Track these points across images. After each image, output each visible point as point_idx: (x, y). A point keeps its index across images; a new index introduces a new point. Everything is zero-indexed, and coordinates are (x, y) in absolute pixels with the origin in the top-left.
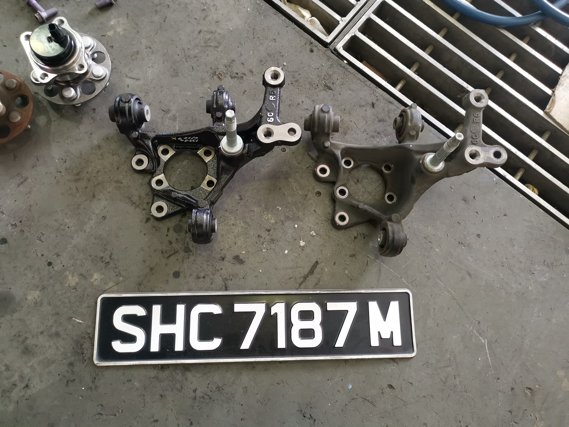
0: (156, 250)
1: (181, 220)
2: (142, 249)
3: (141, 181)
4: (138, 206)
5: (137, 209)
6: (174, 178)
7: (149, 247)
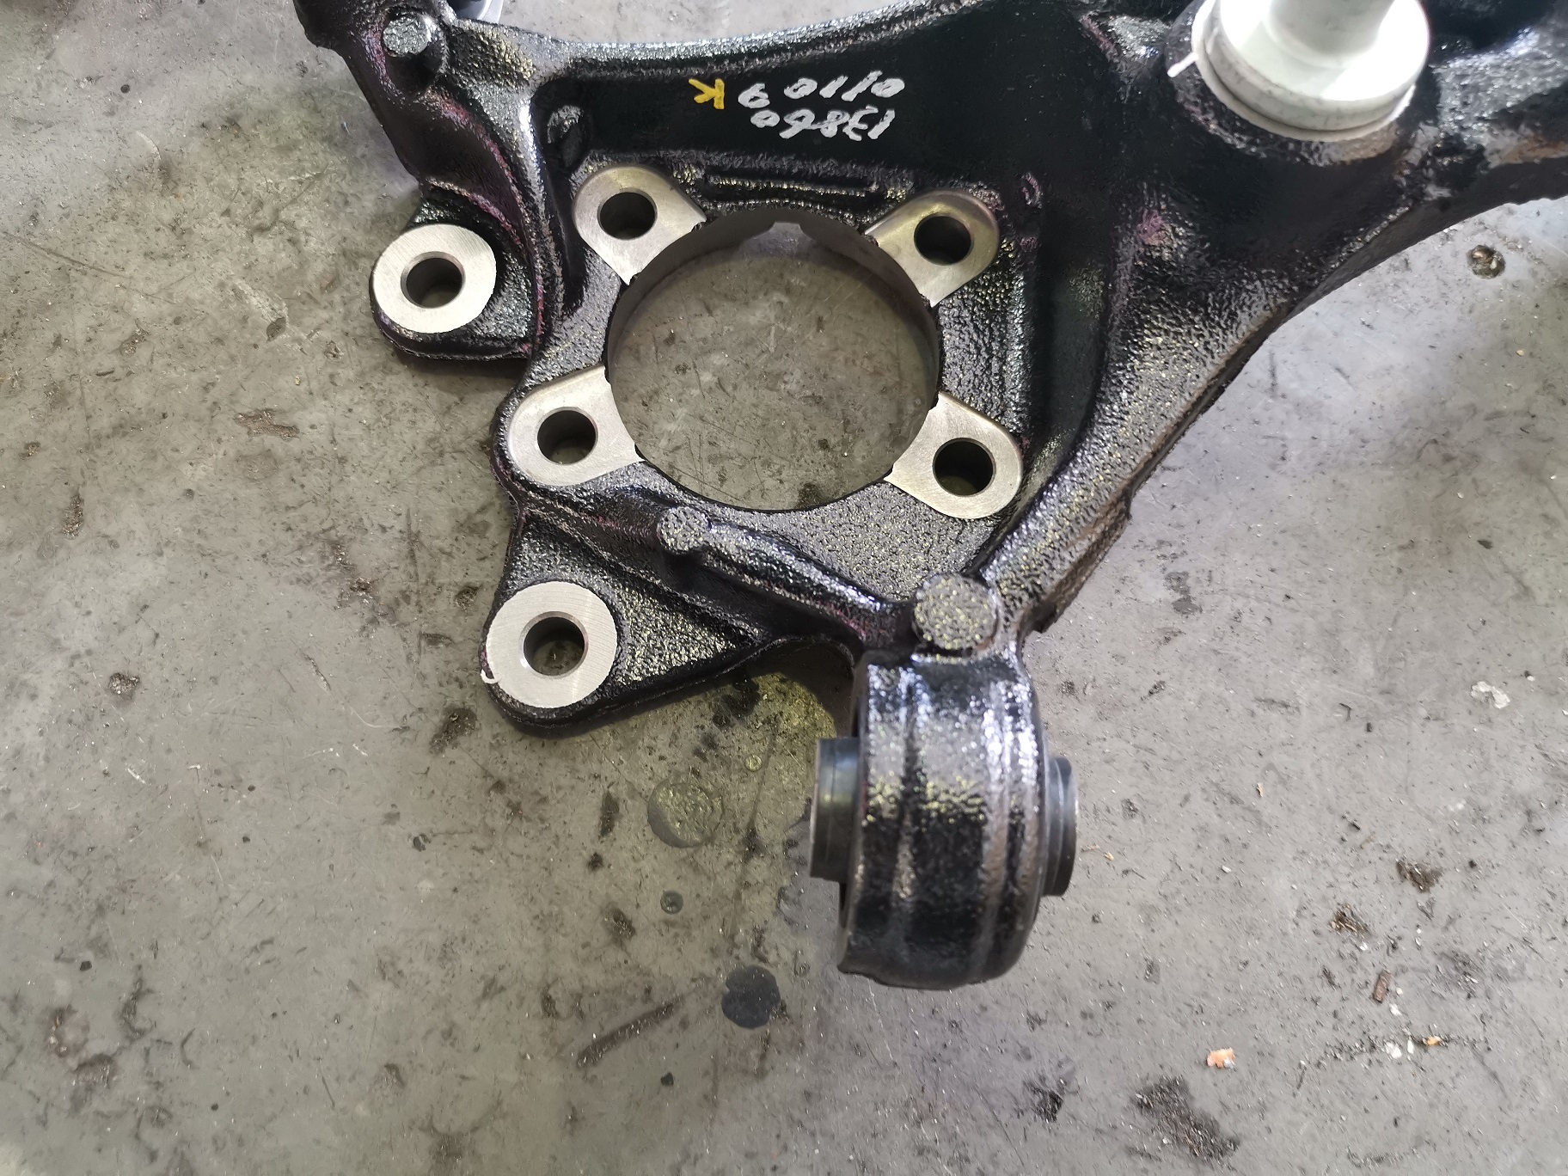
0: (503, 978)
1: (710, 742)
2: (387, 969)
3: (429, 425)
4: (391, 612)
5: (384, 634)
6: (681, 412)
7: (446, 954)
